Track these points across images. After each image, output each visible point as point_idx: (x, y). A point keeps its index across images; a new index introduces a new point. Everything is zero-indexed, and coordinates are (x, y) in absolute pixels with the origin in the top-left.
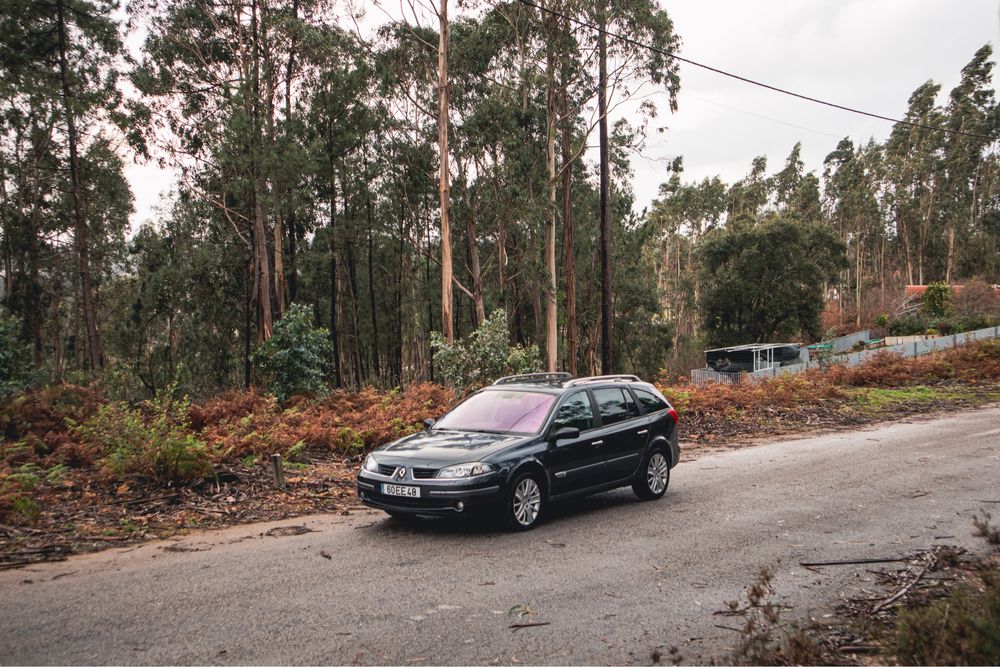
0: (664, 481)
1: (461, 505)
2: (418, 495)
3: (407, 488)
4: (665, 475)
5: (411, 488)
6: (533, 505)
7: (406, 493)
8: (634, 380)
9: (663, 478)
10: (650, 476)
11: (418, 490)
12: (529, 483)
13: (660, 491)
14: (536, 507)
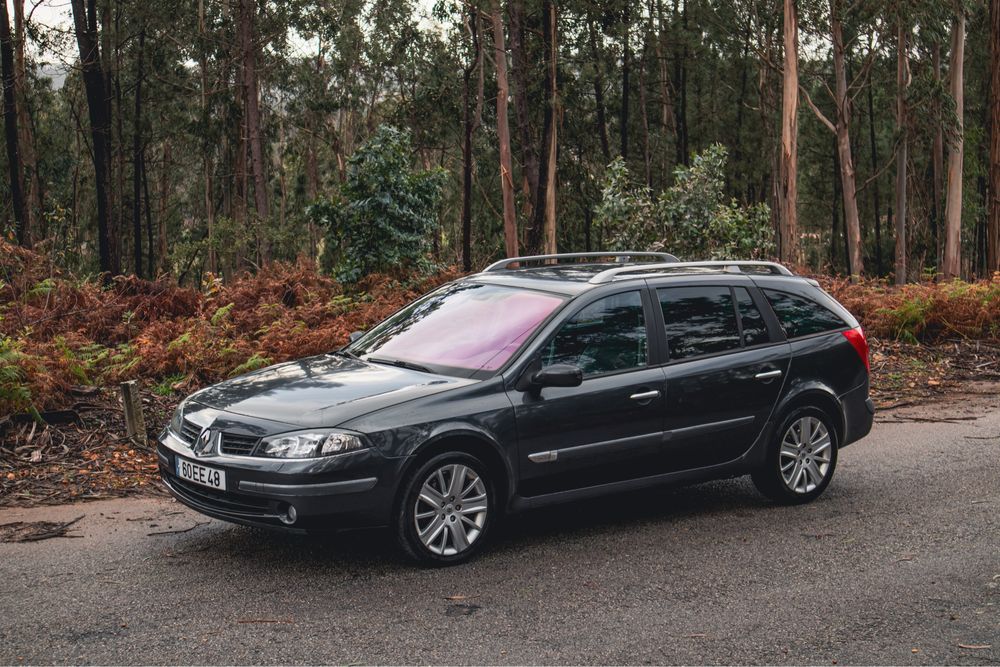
0: (823, 469)
1: (294, 512)
2: (223, 486)
3: (208, 469)
4: (826, 457)
5: (213, 471)
6: (472, 516)
7: (205, 479)
8: (774, 271)
9: (819, 463)
10: (787, 459)
11: (222, 474)
12: (460, 472)
13: (810, 487)
14: (479, 521)
